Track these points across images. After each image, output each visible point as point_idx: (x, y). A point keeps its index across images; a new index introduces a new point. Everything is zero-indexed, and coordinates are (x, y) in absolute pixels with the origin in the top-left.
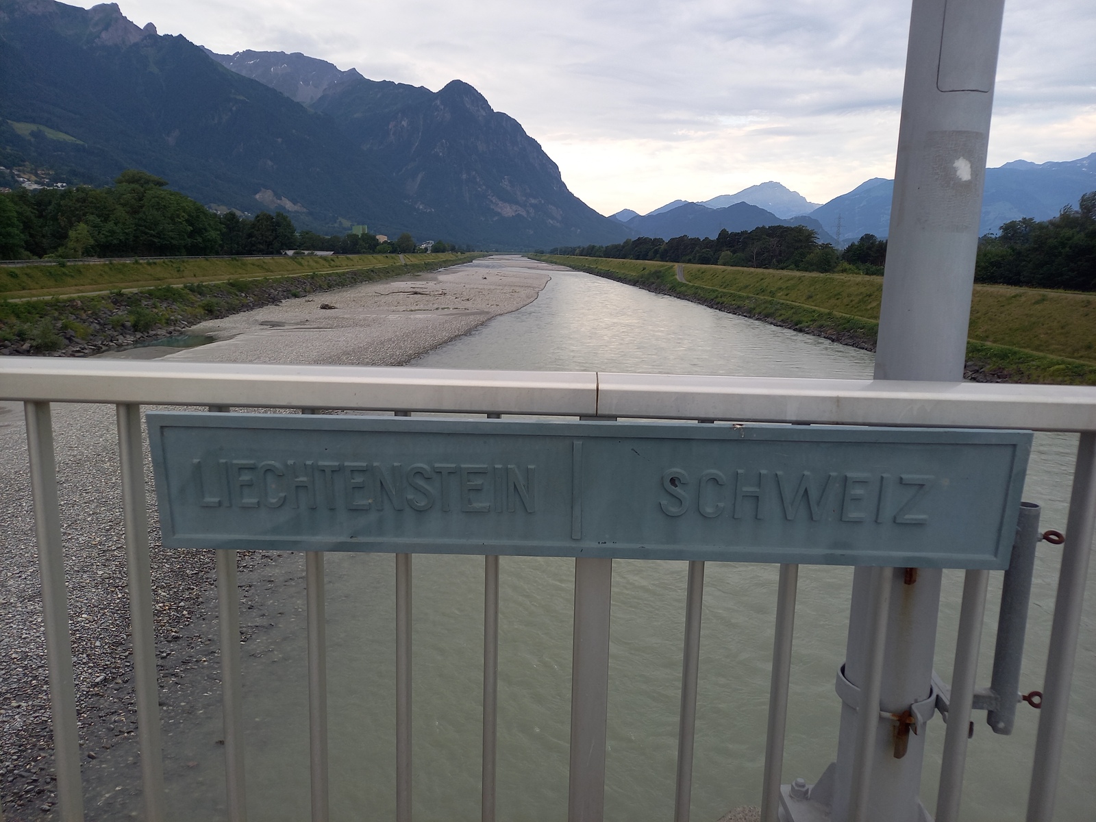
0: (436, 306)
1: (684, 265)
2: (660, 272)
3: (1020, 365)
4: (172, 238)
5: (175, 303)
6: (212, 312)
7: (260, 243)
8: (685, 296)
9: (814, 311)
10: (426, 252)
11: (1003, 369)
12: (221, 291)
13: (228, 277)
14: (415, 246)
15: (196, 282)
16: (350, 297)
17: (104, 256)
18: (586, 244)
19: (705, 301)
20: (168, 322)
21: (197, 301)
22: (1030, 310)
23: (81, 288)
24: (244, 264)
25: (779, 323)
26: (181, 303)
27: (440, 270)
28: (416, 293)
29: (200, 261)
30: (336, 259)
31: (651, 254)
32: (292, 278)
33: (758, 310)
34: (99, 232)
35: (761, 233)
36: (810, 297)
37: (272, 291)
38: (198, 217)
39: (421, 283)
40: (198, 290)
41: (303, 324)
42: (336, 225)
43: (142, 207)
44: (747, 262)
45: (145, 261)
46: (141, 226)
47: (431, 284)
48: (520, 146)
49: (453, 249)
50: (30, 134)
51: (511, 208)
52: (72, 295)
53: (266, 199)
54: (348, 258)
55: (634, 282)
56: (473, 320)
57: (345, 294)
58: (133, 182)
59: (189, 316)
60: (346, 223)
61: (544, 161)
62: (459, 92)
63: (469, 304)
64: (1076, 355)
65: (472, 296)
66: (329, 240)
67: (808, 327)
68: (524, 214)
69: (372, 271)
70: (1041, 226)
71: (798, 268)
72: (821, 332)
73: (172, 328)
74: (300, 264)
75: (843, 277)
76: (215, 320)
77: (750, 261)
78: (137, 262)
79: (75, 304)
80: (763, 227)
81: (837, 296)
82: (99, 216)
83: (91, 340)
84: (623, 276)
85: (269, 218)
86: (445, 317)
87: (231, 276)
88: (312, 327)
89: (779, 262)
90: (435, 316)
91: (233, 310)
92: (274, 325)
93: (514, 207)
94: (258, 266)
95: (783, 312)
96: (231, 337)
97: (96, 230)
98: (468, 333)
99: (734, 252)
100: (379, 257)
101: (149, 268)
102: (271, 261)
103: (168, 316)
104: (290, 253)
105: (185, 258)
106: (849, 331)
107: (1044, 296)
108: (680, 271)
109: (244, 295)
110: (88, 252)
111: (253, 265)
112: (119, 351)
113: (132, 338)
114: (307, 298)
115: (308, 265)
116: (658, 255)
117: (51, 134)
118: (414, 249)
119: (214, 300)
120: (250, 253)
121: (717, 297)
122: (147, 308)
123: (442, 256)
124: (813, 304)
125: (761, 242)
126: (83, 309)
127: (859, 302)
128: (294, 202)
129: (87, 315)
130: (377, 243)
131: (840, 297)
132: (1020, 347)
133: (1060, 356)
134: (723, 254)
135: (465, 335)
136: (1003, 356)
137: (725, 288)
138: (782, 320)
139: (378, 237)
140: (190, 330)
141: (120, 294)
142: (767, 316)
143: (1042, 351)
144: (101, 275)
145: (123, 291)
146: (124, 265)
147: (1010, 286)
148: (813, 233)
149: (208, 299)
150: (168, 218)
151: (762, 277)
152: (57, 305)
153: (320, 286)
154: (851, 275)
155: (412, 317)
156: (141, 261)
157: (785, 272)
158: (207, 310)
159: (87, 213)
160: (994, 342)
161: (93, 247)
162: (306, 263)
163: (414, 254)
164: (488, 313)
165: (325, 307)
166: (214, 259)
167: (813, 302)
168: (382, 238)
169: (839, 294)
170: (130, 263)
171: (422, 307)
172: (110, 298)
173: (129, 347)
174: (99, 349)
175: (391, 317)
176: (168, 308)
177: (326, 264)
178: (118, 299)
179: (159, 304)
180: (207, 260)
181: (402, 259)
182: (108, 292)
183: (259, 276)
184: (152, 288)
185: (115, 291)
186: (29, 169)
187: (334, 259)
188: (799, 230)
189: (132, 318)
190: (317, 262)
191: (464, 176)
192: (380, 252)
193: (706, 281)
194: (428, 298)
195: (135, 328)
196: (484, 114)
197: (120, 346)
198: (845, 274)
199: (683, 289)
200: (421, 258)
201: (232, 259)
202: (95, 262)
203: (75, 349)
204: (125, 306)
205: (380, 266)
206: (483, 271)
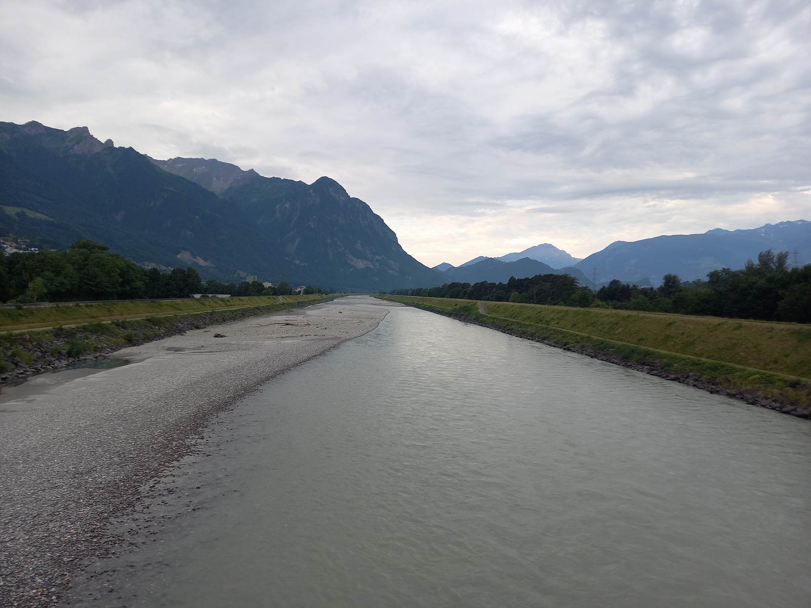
0: (301, 334)
1: (484, 302)
2: (468, 307)
3: (727, 375)
4: (107, 287)
5: (102, 335)
6: (131, 341)
7: (174, 290)
8: (485, 324)
9: (577, 336)
10: (299, 294)
11: (716, 378)
12: (140, 325)
13: (147, 314)
14: (291, 290)
15: (121, 319)
16: (238, 328)
17: (54, 301)
18: (415, 287)
19: (499, 328)
20: (96, 349)
21: (120, 333)
22: (731, 334)
23: (31, 325)
24: (161, 305)
25: (553, 344)
26: (107, 335)
27: (309, 307)
28: (287, 324)
29: (127, 303)
30: (231, 301)
31: (461, 294)
32: (195, 314)
33: (537, 335)
34: (52, 284)
35: (539, 279)
36: (574, 325)
37: (180, 324)
38: (128, 271)
39: (293, 316)
40: (122, 325)
41: (199, 349)
42: (235, 276)
43: (87, 264)
44: (529, 300)
45: (84, 304)
46: (84, 279)
47: (300, 318)
48: (369, 220)
49: (320, 292)
50: (16, 214)
51: (362, 262)
52: (23, 331)
53: (185, 258)
54: (239, 299)
55: (449, 315)
56: (327, 344)
57: (235, 325)
58: (83, 248)
59: (113, 345)
60: (243, 274)
61: (386, 231)
62: (325, 183)
63: (326, 332)
64: (767, 367)
65: (329, 325)
66: (228, 286)
67: (573, 347)
68: (372, 266)
69: (258, 308)
70: (735, 275)
71: (566, 304)
72: (583, 350)
73: (98, 354)
74: (204, 304)
75: (597, 311)
76: (133, 347)
77: (532, 299)
78: (78, 305)
79: (24, 337)
80: (540, 275)
81: (594, 324)
82: (52, 272)
83: (33, 364)
84: (441, 310)
85: (183, 272)
86: (307, 342)
87: (149, 314)
88: (205, 351)
89: (553, 299)
90: (300, 341)
91: (148, 339)
92: (177, 350)
93: (365, 262)
94: (171, 306)
95: (555, 336)
96: (142, 360)
97: (49, 283)
98: (323, 353)
99: (520, 293)
100: (263, 298)
101: (87, 309)
102: (181, 303)
103: (96, 345)
104: (198, 296)
105: (115, 301)
106: (603, 350)
107: (740, 324)
108: (481, 306)
109: (157, 328)
110: (42, 298)
111: (167, 305)
112: (54, 373)
113: (66, 362)
114: (205, 330)
115: (209, 305)
116: (466, 295)
117: (31, 214)
118: (291, 292)
119: (134, 332)
120: (167, 297)
121: (508, 325)
122: (81, 339)
123: (311, 297)
124: (576, 330)
125: (539, 286)
126: (30, 341)
127: (610, 328)
128: (205, 260)
129: (32, 346)
130: (263, 288)
131: (595, 325)
132: (726, 362)
133: (756, 368)
134: (513, 294)
135: (320, 355)
136: (715, 368)
137: (514, 318)
138: (555, 342)
139: (264, 284)
140: (112, 356)
141: (61, 329)
142: (544, 339)
143: (743, 365)
144: (48, 315)
145: (64, 327)
146: (68, 307)
147: (715, 317)
148: (575, 279)
149: (130, 331)
150: (106, 272)
151: (540, 310)
152: (10, 338)
153: (217, 320)
154: (603, 309)
155: (282, 342)
156: (81, 304)
157: (556, 307)
158: (127, 340)
159: (44, 270)
160: (708, 358)
161: (46, 294)
162: (208, 304)
163: (290, 296)
164: (339, 338)
165: (217, 336)
166: (138, 302)
167: (577, 328)
168: (267, 285)
169: (595, 323)
170: (72, 306)
171: (290, 334)
172: (52, 332)
173: (63, 369)
174: (38, 372)
175: (267, 342)
176: (97, 339)
177: (223, 304)
178: (59, 333)
179: (90, 336)
180: (132, 302)
181: (281, 299)
182: (52, 327)
183: (170, 313)
184: (86, 324)
185: (57, 327)
186: (12, 239)
187: (230, 300)
188: (565, 277)
189: (68, 347)
190: (216, 303)
191: (329, 241)
192: (265, 295)
193: (500, 314)
194: (295, 328)
195: (69, 354)
196: (343, 199)
197: (55, 368)
198: (598, 309)
199: (485, 319)
200: (295, 298)
201: (152, 302)
202: (47, 305)
203: (19, 372)
204: (64, 338)
205: (264, 304)
206: (340, 307)
